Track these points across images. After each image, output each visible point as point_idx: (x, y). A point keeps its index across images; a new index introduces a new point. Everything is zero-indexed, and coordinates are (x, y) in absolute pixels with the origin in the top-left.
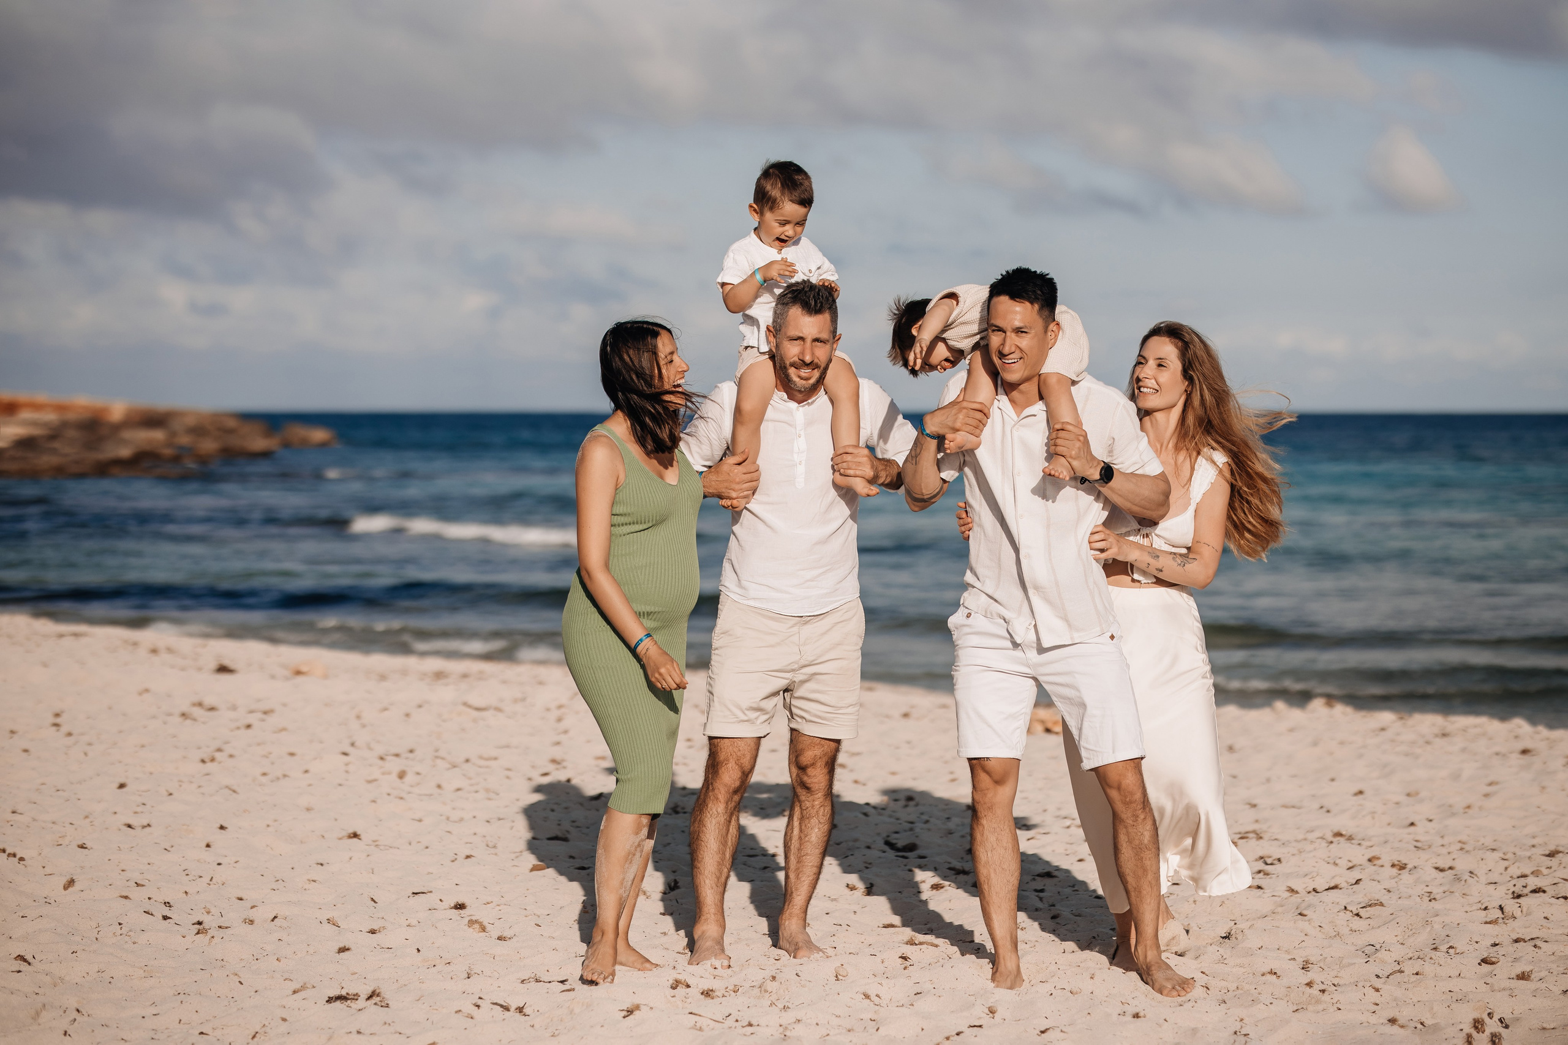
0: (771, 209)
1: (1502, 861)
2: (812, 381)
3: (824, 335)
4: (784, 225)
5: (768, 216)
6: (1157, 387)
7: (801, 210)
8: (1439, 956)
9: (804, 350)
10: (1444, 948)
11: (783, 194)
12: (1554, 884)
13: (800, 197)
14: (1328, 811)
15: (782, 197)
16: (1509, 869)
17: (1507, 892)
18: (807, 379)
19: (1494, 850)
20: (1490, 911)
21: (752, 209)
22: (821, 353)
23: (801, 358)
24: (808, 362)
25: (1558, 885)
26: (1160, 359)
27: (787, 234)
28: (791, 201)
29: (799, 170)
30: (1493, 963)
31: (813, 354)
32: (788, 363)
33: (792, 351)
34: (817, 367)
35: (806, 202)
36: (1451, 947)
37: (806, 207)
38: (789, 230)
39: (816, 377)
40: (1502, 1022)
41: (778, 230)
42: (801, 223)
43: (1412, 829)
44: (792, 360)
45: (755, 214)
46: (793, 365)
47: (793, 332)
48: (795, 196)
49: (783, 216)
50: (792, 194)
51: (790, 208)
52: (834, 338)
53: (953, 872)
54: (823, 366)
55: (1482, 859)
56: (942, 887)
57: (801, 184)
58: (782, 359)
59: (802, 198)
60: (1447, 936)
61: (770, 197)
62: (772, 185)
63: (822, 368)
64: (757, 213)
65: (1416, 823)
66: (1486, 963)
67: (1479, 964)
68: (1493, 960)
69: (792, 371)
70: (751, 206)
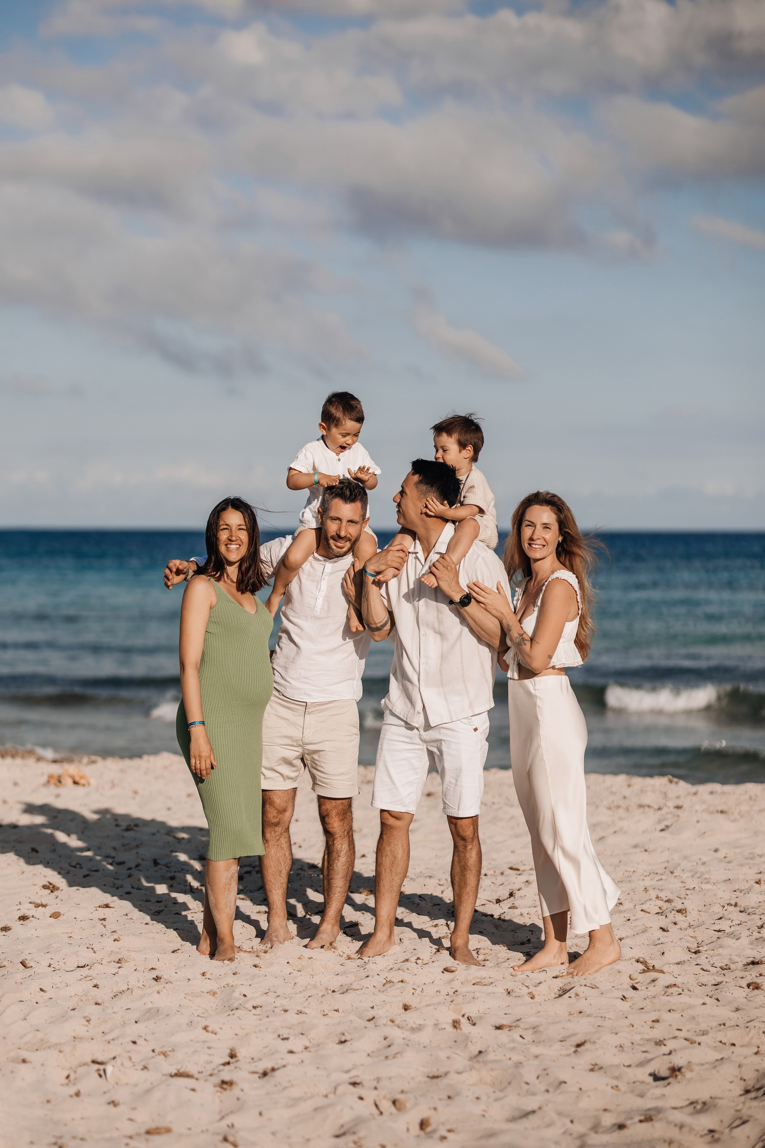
0: (336, 426)
1: (439, 886)
2: (344, 550)
3: (356, 518)
4: (345, 436)
5: (334, 430)
6: (545, 543)
7: (356, 425)
8: (411, 965)
9: (340, 528)
10: (413, 959)
11: (344, 414)
12: (483, 905)
13: (356, 416)
14: (300, 847)
15: (344, 417)
16: (444, 892)
17: (448, 912)
18: (341, 548)
19: (430, 877)
20: (439, 927)
21: (322, 427)
22: (353, 530)
23: (338, 533)
24: (343, 536)
25: (485, 905)
26: (546, 524)
27: (347, 442)
28: (350, 419)
29: (353, 398)
30: (453, 972)
31: (346, 531)
32: (329, 536)
33: (332, 527)
34: (349, 540)
35: (360, 419)
36: (418, 959)
37: (360, 423)
38: (349, 439)
39: (348, 547)
40: (469, 1020)
41: (342, 440)
42: (356, 435)
43: (364, 859)
44: (332, 534)
45: (324, 430)
46: (333, 538)
47: (333, 514)
48: (353, 416)
49: (345, 430)
50: (350, 414)
51: (350, 424)
52: (364, 519)
53: (33, 905)
54: (353, 539)
55: (425, 885)
56: (28, 919)
57: (356, 407)
58: (326, 533)
59: (358, 417)
60: (414, 949)
61: (335, 417)
62: (336, 408)
63: (352, 541)
64: (325, 429)
65: (366, 854)
66: (448, 971)
67: (442, 972)
68: (453, 969)
69: (331, 542)
70: (320, 425)
